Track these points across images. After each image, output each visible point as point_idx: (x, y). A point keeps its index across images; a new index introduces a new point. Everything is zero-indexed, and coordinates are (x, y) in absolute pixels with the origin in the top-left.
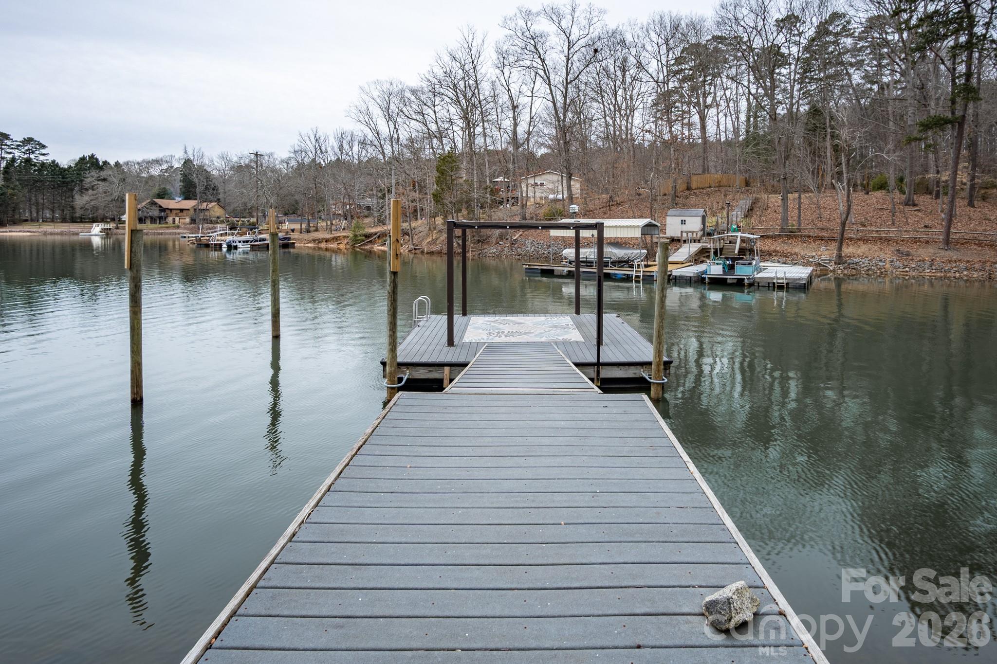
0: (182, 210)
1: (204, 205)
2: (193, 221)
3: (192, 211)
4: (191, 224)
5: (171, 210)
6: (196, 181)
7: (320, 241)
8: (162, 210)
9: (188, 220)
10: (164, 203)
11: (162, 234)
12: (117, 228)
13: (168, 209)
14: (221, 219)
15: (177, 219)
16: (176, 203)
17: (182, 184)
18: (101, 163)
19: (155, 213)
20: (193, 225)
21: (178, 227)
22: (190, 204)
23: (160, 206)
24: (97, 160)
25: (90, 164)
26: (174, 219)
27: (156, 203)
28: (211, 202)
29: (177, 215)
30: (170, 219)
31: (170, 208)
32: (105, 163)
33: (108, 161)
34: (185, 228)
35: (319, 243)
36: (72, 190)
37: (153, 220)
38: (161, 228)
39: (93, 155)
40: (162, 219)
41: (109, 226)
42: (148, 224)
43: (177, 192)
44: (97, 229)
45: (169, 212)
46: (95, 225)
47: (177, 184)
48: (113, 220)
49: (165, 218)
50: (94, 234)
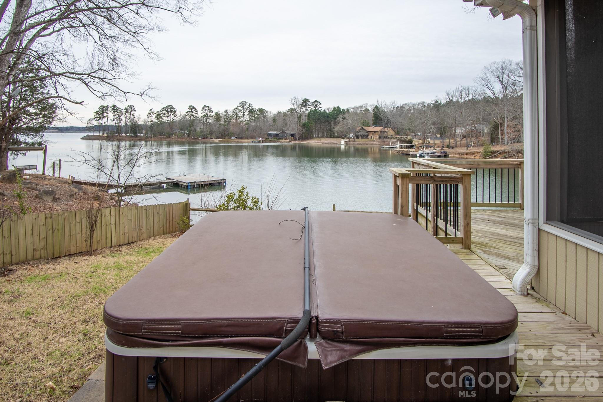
0: (375, 132)
1: (386, 129)
2: (380, 138)
3: (380, 132)
4: (379, 139)
5: (370, 132)
6: (382, 117)
7: (462, 154)
8: (367, 132)
9: (378, 137)
10: (366, 128)
11: (368, 144)
12: (349, 141)
14: (393, 137)
15: (373, 136)
16: (371, 129)
17: (374, 118)
18: (341, 110)
19: (362, 133)
20: (380, 140)
21: (374, 141)
22: (378, 129)
23: (365, 130)
24: (340, 108)
25: (337, 111)
26: (371, 136)
27: (364, 129)
28: (390, 128)
29: (373, 134)
30: (370, 137)
31: (370, 131)
32: (343, 110)
33: (344, 109)
34: (377, 142)
35: (462, 155)
37: (362, 137)
38: (366, 141)
39: (338, 106)
40: (366, 137)
41: (347, 140)
42: (360, 139)
43: (371, 122)
44: (343, 141)
45: (369, 133)
46: (342, 139)
47: (370, 118)
48: (346, 137)
49: (368, 136)
50: (342, 144)
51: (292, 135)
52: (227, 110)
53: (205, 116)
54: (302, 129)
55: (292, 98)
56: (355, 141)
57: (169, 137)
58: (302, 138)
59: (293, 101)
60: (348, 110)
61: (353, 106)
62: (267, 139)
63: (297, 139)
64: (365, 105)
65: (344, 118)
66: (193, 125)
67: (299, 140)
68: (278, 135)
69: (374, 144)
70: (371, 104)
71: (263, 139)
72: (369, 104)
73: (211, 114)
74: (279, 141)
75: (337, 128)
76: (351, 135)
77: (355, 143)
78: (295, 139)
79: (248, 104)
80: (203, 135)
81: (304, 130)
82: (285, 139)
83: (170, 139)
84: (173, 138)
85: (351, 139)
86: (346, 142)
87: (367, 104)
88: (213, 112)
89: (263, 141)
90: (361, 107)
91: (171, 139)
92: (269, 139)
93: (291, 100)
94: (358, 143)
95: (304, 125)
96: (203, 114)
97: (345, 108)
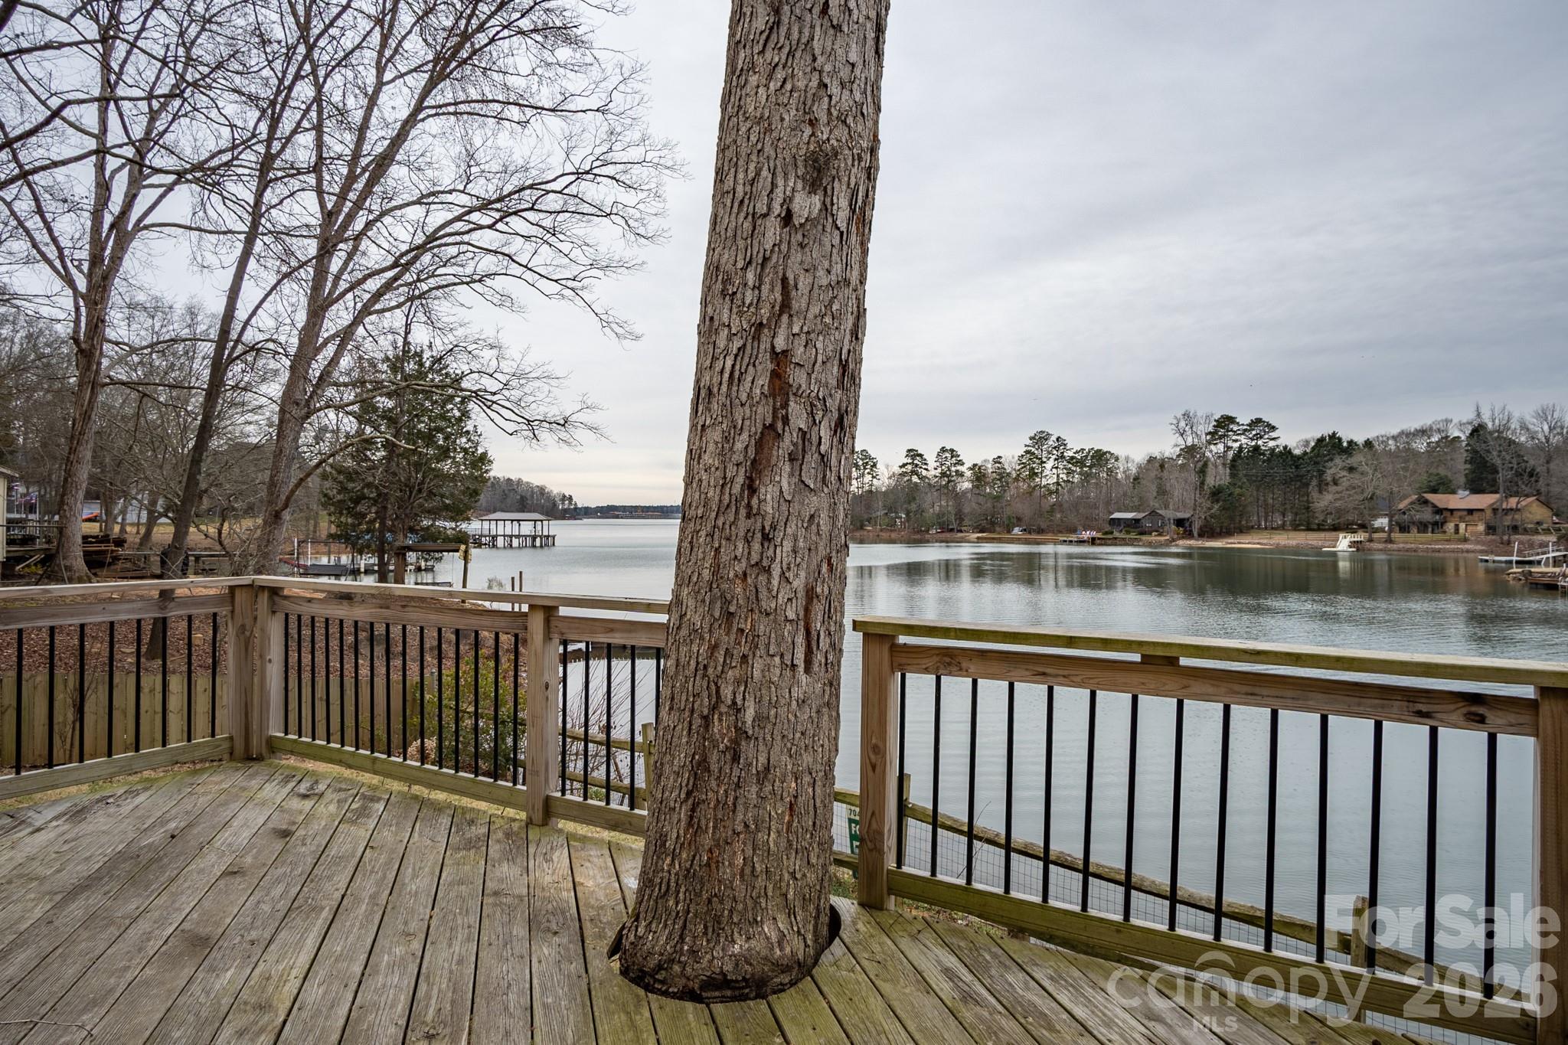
0: (1470, 512)
1: (1512, 503)
2: (1491, 529)
3: (1489, 512)
4: (1488, 535)
5: (1452, 511)
6: (1498, 461)
8: (1439, 511)
10: (1440, 500)
11: (1439, 551)
12: (1371, 540)
13: (1446, 509)
14: (1545, 526)
15: (1462, 526)
16: (1463, 499)
17: (1468, 466)
18: (1345, 444)
19: (1427, 515)
21: (1465, 540)
22: (1484, 500)
23: (1434, 506)
24: (1340, 439)
25: (1331, 446)
26: (1457, 526)
27: (1426, 502)
28: (1525, 497)
29: (1462, 520)
30: (1450, 527)
31: (1451, 507)
32: (1350, 442)
33: (1355, 440)
36: (1307, 485)
37: (1423, 527)
38: (1437, 542)
39: (1334, 434)
40: (1438, 526)
41: (1361, 536)
42: (1414, 534)
43: (1462, 480)
44: (1343, 543)
45: (1448, 514)
46: (1341, 535)
47: (1459, 466)
48: (1363, 527)
49: (1443, 524)
50: (1339, 549)
51: (1180, 523)
52: (999, 457)
53: (943, 474)
54: (1209, 504)
55: (1179, 415)
56: (1389, 541)
57: (862, 527)
58: (1208, 532)
59: (1182, 424)
60: (1368, 444)
61: (1395, 431)
62: (1106, 533)
63: (1196, 534)
64: (1441, 426)
65: (1351, 469)
66: (914, 499)
67: (1201, 535)
68: (1137, 521)
69: (1462, 551)
70: (1465, 421)
71: (1094, 534)
72: (1455, 421)
73: (959, 468)
74: (1141, 540)
75: (1323, 501)
76: (1382, 522)
77: (1389, 546)
78: (1189, 535)
79: (1054, 438)
80: (939, 523)
81: (1216, 507)
82: (1160, 535)
83: (862, 533)
84: (869, 531)
85: (1376, 536)
86: (1353, 544)
87: (1448, 421)
88: (963, 464)
89: (1093, 539)
90: (1423, 432)
91: (865, 533)
92: (1112, 533)
93: (1175, 422)
94: (1401, 546)
95: (1216, 494)
96: (939, 470)
97: (1360, 439)
